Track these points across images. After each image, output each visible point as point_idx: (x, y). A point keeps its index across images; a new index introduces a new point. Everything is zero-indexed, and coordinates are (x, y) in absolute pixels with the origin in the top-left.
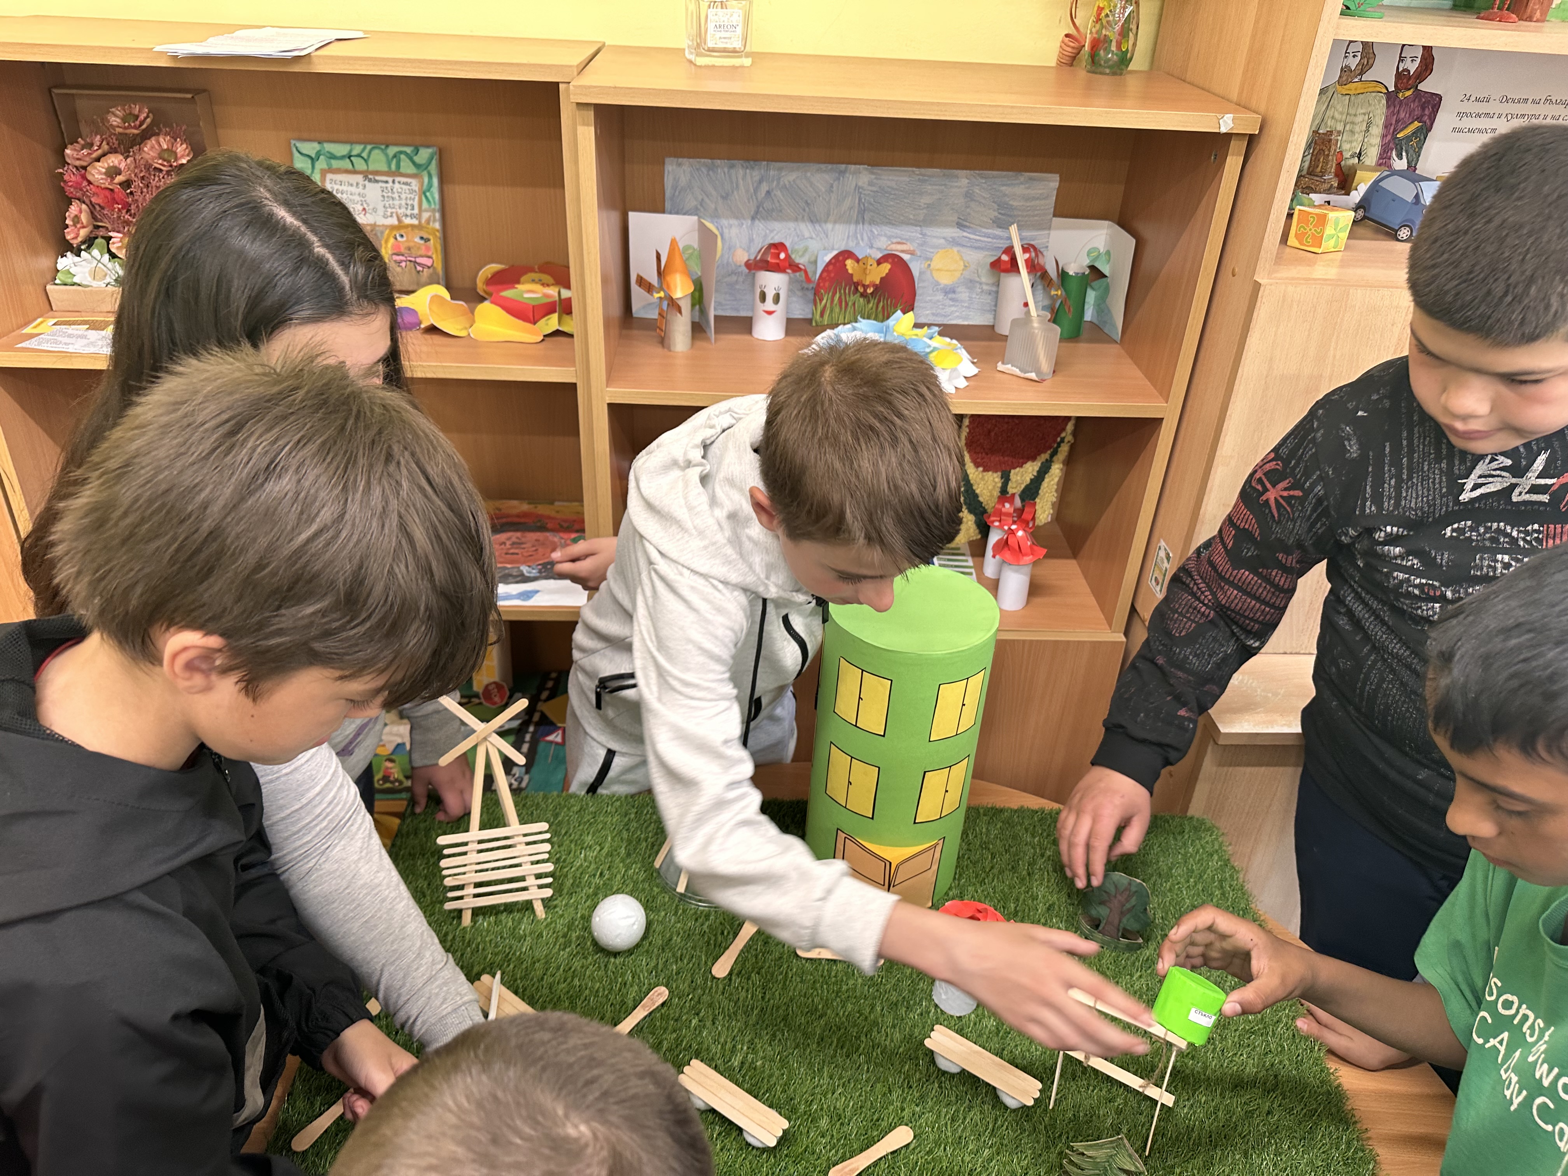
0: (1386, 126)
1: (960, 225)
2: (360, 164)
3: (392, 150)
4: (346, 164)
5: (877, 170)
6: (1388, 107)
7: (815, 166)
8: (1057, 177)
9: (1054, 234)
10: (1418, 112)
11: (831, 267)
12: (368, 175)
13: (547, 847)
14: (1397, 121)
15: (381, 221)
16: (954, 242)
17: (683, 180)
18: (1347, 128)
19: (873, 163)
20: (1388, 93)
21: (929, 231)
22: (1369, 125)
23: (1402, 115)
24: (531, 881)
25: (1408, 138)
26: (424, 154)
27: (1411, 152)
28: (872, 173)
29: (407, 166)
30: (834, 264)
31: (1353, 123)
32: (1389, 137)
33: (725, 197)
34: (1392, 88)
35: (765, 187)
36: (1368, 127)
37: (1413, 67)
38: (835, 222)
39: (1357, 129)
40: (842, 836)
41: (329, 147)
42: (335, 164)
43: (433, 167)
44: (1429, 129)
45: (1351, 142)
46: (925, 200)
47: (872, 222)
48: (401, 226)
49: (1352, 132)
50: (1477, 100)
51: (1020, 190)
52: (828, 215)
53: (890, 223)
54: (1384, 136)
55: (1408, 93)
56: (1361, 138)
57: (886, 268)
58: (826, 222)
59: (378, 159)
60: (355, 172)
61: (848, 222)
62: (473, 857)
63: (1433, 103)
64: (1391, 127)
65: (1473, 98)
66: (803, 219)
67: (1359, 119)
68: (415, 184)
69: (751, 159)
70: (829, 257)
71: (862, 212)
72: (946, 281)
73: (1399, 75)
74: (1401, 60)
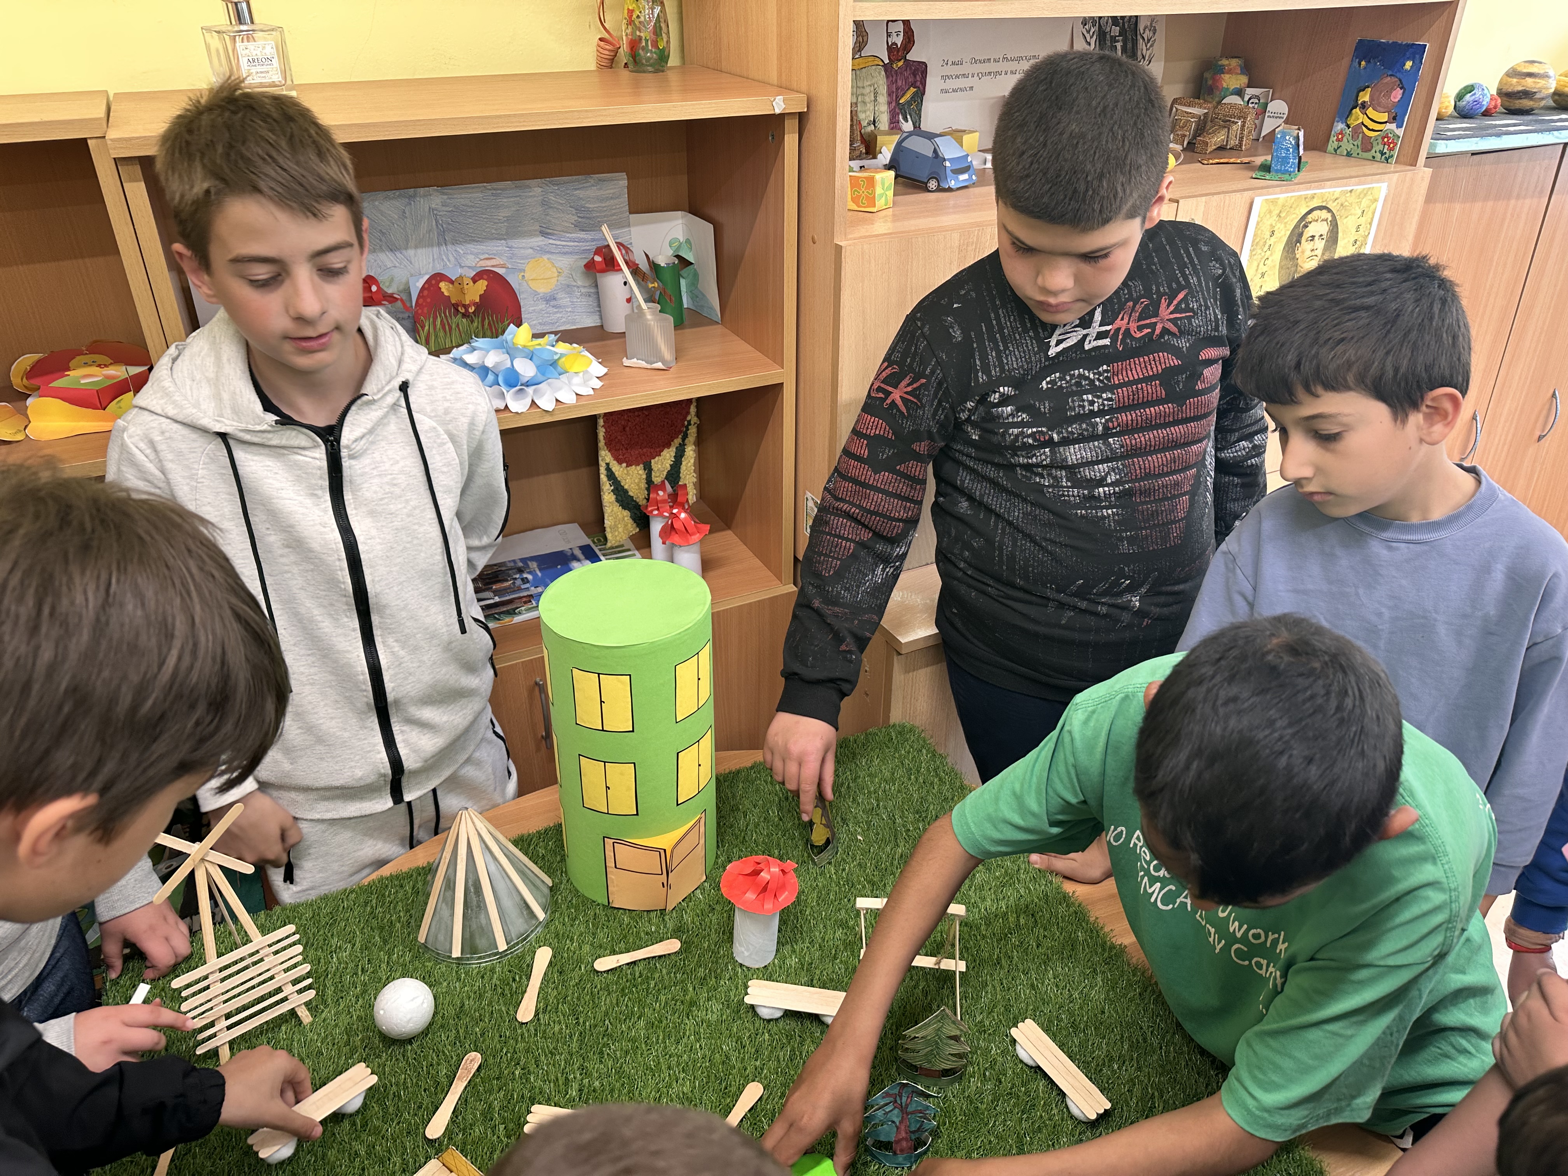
0: (890, 94)
1: (544, 234)
5: (447, 190)
6: (887, 77)
7: (381, 195)
8: (624, 175)
9: (633, 230)
10: (911, 80)
11: (426, 293)
13: (299, 948)
14: (897, 89)
16: (542, 251)
18: (859, 100)
19: (443, 184)
20: (885, 65)
21: (515, 243)
22: (876, 94)
23: (900, 83)
24: (289, 990)
25: (909, 103)
27: (913, 113)
28: (444, 194)
30: (428, 289)
31: (863, 95)
32: (894, 104)
34: (887, 61)
36: (875, 97)
37: (899, 40)
38: (416, 247)
39: (867, 99)
40: (609, 842)
44: (923, 93)
45: (865, 112)
46: (503, 213)
47: (455, 242)
49: (864, 103)
50: (953, 64)
51: (593, 192)
52: (407, 241)
53: (473, 240)
54: (889, 103)
55: (900, 64)
56: (872, 108)
57: (482, 285)
58: (406, 249)
61: (431, 245)
62: (217, 988)
63: (921, 69)
64: (894, 95)
65: (950, 63)
66: (381, 250)
67: (867, 90)
70: (420, 283)
71: (442, 234)
72: (543, 289)
73: (890, 49)
74: (889, 35)
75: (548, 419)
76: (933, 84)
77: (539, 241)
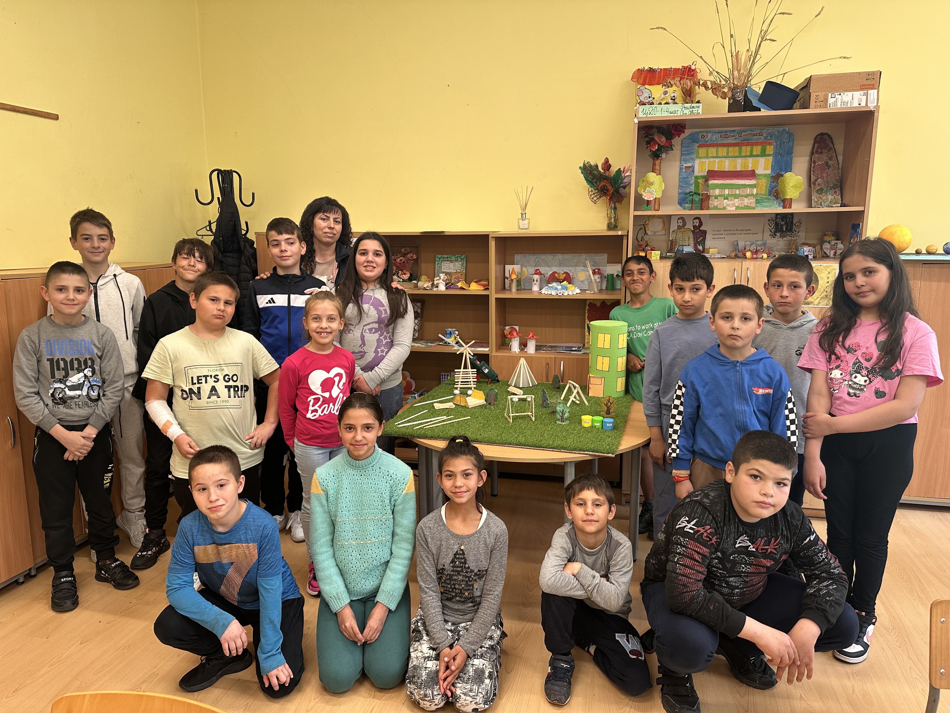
0: (694, 238)
1: (584, 266)
2: (449, 259)
3: (456, 256)
4: (447, 259)
6: (693, 234)
8: (607, 254)
11: (551, 276)
12: (451, 262)
14: (696, 237)
15: (453, 271)
16: (583, 270)
17: (519, 259)
19: (562, 253)
20: (692, 231)
21: (577, 268)
22: (689, 238)
23: (698, 236)
25: (701, 241)
26: (463, 256)
27: (702, 244)
29: (459, 259)
33: (528, 262)
35: (537, 260)
37: (697, 225)
38: (553, 266)
41: (444, 256)
42: (444, 259)
43: (465, 259)
44: (705, 239)
45: (685, 243)
46: (575, 261)
47: (563, 266)
48: (457, 272)
49: (684, 240)
50: (717, 231)
51: (598, 258)
53: (566, 266)
54: (693, 241)
55: (697, 231)
56: (687, 242)
57: (565, 275)
58: (551, 266)
59: (453, 258)
60: (448, 261)
63: (705, 232)
65: (715, 231)
66: (546, 265)
67: (686, 237)
68: (460, 263)
69: (534, 253)
70: (550, 273)
71: (560, 264)
72: (581, 279)
73: (693, 226)
74: (693, 223)
75: (559, 298)
76: (708, 236)
77: (583, 268)
